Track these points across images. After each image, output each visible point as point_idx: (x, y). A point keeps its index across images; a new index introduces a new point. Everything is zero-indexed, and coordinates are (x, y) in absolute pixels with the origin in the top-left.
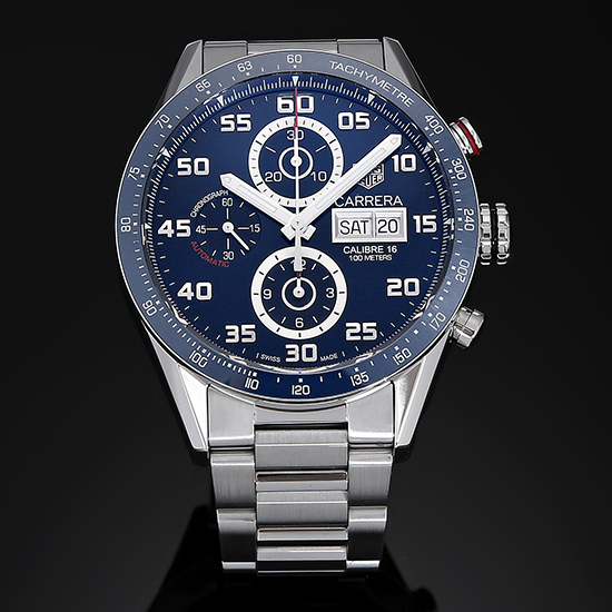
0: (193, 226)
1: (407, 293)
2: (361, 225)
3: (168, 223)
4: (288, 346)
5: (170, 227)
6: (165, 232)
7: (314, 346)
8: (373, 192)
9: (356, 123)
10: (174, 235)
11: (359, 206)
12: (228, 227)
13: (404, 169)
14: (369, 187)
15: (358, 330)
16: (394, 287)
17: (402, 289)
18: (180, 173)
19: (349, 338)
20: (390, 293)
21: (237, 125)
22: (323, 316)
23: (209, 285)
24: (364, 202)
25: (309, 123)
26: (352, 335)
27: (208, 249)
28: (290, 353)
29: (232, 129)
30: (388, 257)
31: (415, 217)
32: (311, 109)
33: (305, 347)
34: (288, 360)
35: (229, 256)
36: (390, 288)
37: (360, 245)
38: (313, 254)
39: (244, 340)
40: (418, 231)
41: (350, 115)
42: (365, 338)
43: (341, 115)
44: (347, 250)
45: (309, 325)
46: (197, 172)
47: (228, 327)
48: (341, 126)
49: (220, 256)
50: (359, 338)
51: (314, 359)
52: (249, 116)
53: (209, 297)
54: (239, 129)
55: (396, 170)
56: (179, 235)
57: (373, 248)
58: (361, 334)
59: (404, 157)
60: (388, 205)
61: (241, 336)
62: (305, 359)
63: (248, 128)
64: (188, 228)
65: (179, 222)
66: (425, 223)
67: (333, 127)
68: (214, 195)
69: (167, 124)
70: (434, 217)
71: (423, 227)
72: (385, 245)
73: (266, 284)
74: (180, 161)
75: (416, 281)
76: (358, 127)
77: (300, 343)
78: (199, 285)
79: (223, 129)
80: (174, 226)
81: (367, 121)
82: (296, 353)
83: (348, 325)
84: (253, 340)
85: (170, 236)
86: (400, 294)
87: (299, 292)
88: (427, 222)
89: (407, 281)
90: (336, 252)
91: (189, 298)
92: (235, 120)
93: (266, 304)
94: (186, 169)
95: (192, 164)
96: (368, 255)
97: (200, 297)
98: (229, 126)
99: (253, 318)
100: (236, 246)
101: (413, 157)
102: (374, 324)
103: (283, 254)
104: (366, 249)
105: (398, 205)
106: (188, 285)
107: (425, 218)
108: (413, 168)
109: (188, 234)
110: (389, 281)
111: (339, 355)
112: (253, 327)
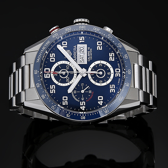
0: (82, 101)
1: (101, 45)
2: (81, 57)
3: (81, 107)
4: (116, 76)
5: (82, 107)
6: (84, 108)
7: (116, 69)
8: (73, 53)
9: (53, 57)
10: (85, 106)
11: (77, 57)
12: (83, 91)
13: (66, 45)
14: (71, 54)
15: (112, 58)
16: (100, 48)
17: (100, 46)
18: (67, 104)
19: (114, 60)
20: (101, 49)
21: (54, 89)
22: (107, 67)
23: (99, 97)
24: (75, 56)
25: (53, 70)
26: (113, 59)
27: (88, 97)
28: (118, 76)
29: (54, 90)
30: (91, 50)
31: (80, 42)
32: (49, 69)
33: (116, 72)
34: (120, 76)
35: (90, 92)
36: (100, 49)
37: (88, 57)
38: (90, 69)
39: (114, 88)
40: (84, 41)
41: (51, 59)
42: (114, 56)
43: (51, 61)
44: (89, 60)
45: (109, 71)
46: (67, 100)
47: (111, 92)
48: (54, 61)
49: (90, 94)
50: (114, 58)
51: (119, 69)
52: (51, 86)
53: (102, 97)
54: (54, 88)
55: (66, 47)
56: (85, 105)
57: (88, 53)
58: (112, 57)
59: (63, 45)
60: (77, 49)
61: (113, 88)
62: (119, 72)
63: (54, 86)
64: (83, 102)
65: (81, 105)
66: (82, 39)
67: (54, 63)
68: (73, 95)
69: (54, 106)
70: (80, 37)
71: (83, 40)
72: (87, 50)
73: (98, 82)
74: (63, 104)
75: (98, 42)
76: (54, 57)
77: (115, 73)
78: (99, 99)
79: (55, 93)
80: (82, 106)
81: (52, 54)
82: (118, 74)
83: (110, 60)
84: (114, 85)
85: (85, 107)
86: (101, 47)
87: (101, 73)
88: (81, 39)
89: (98, 45)
90: (89, 63)
91: (103, 102)
92: (52, 89)
93: (104, 82)
94: (66, 103)
95: (64, 101)
96: (90, 55)
97: (102, 99)
98: (54, 91)
99: (108, 85)
100: (87, 90)
101: (63, 42)
102: (110, 54)
103: (90, 77)
104: (89, 55)
105: (77, 47)
106: (99, 102)
107: (80, 39)
108: (66, 42)
109: (84, 102)
110: (98, 49)
111: (118, 63)
112: (110, 85)
